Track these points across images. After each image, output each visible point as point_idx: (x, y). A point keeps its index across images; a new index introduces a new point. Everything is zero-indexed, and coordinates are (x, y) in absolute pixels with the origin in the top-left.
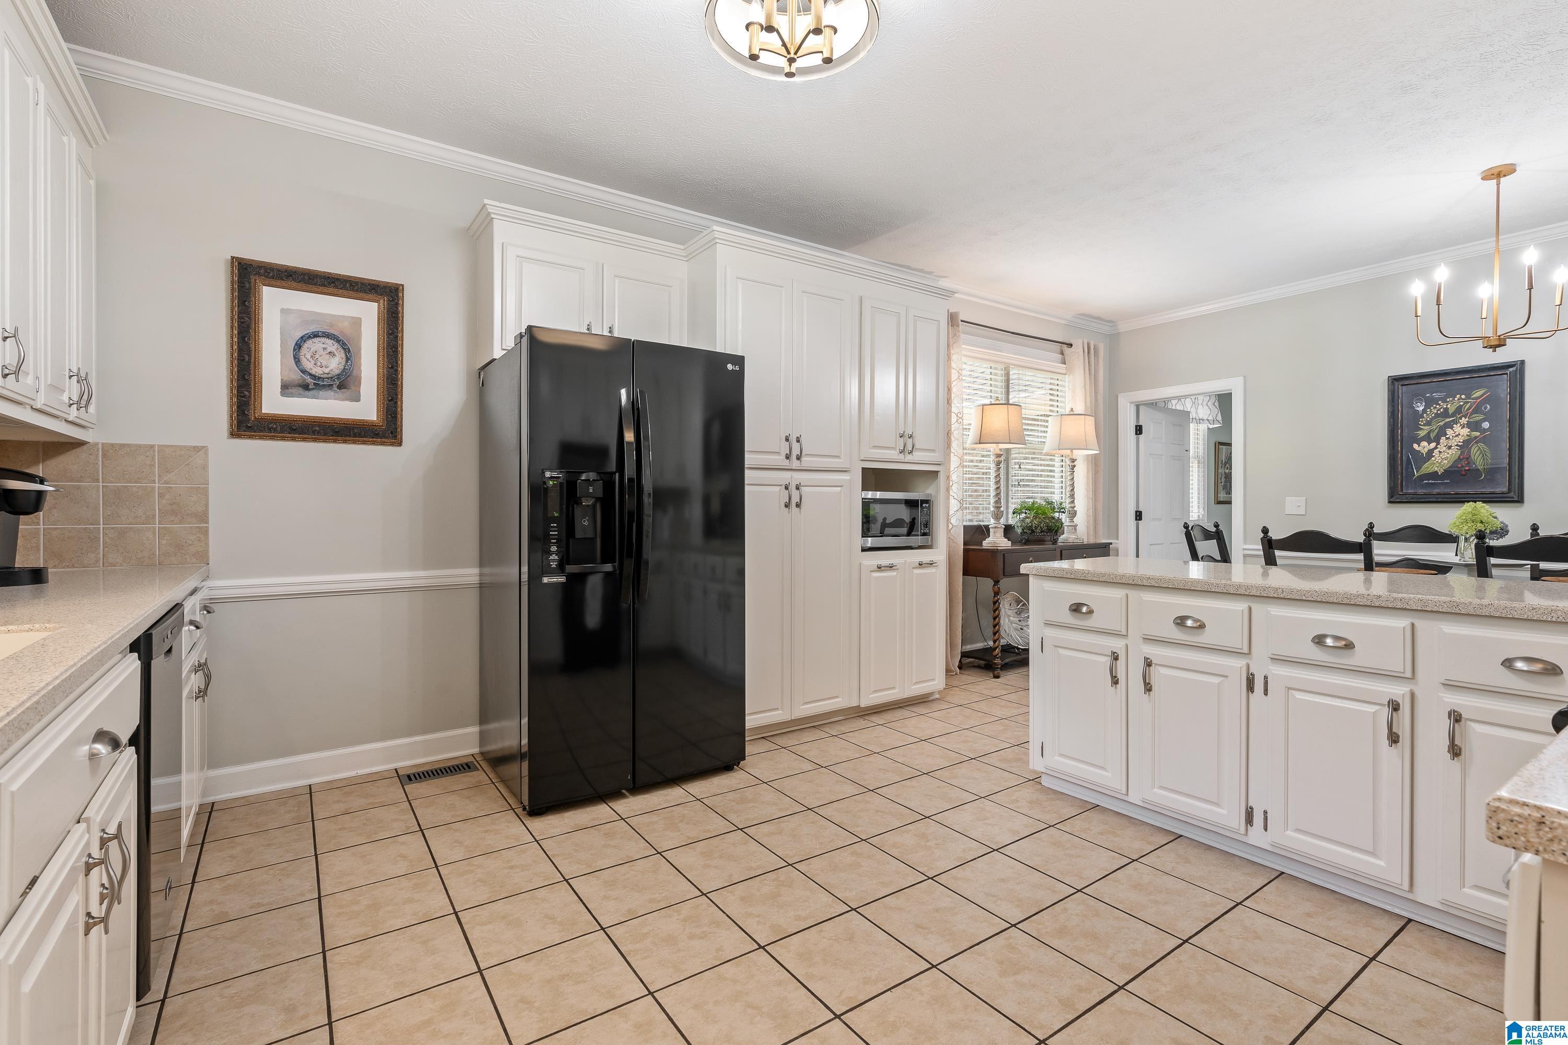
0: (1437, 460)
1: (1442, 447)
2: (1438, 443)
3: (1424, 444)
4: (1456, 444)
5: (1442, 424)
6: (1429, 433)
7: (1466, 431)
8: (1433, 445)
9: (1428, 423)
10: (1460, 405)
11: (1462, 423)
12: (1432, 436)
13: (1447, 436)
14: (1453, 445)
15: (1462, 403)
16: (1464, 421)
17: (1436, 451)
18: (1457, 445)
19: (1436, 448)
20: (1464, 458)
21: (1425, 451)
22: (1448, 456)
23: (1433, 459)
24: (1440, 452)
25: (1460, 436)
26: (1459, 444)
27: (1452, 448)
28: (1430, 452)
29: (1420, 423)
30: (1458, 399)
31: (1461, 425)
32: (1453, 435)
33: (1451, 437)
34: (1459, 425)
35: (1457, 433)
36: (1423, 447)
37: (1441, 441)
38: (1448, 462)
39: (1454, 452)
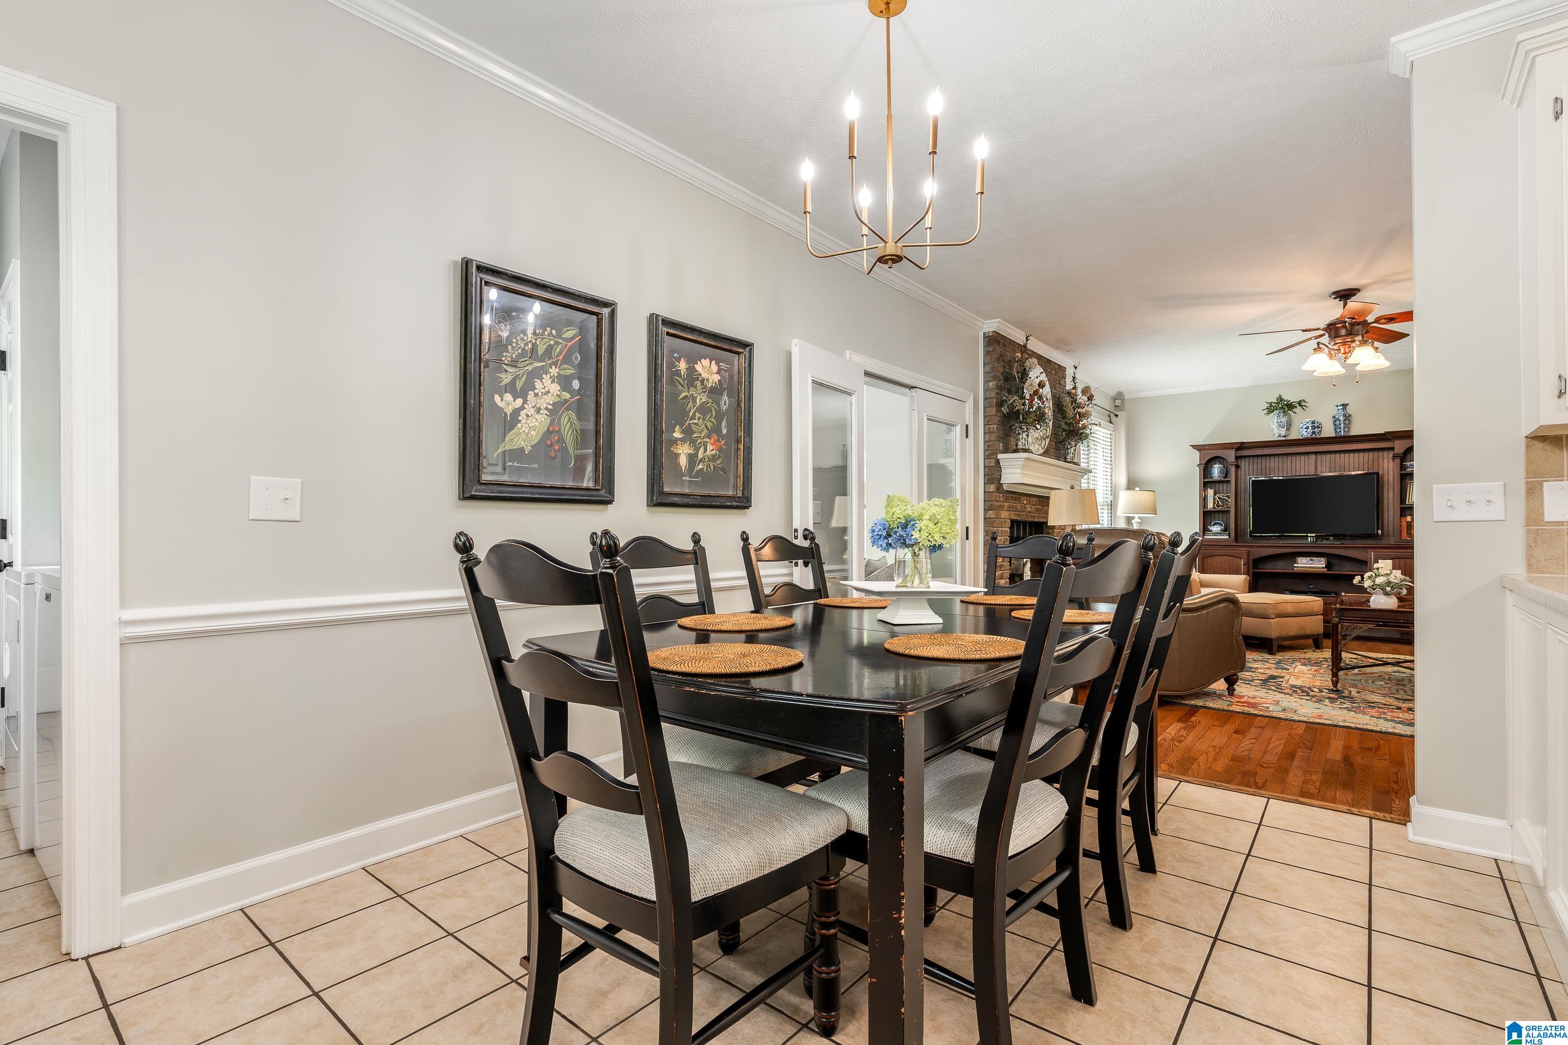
0: (523, 429)
1: (529, 410)
2: (525, 401)
3: (508, 397)
4: (545, 405)
5: (530, 368)
6: (514, 381)
7: (555, 388)
8: (519, 402)
9: (514, 364)
10: (550, 345)
11: (552, 374)
12: (519, 385)
13: (536, 391)
14: (542, 407)
15: (552, 342)
16: (554, 371)
17: (523, 413)
18: (546, 409)
19: (522, 408)
20: (553, 431)
21: (509, 410)
22: (537, 424)
23: (519, 425)
24: (527, 416)
25: (550, 395)
26: (550, 407)
27: (541, 412)
28: (516, 412)
29: (503, 359)
30: (549, 335)
31: (551, 377)
32: (543, 391)
33: (540, 394)
34: (548, 376)
35: (546, 389)
36: (507, 403)
37: (529, 397)
38: (537, 434)
39: (543, 419)
